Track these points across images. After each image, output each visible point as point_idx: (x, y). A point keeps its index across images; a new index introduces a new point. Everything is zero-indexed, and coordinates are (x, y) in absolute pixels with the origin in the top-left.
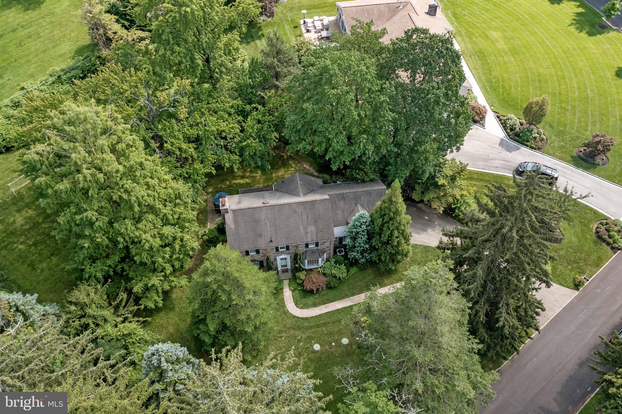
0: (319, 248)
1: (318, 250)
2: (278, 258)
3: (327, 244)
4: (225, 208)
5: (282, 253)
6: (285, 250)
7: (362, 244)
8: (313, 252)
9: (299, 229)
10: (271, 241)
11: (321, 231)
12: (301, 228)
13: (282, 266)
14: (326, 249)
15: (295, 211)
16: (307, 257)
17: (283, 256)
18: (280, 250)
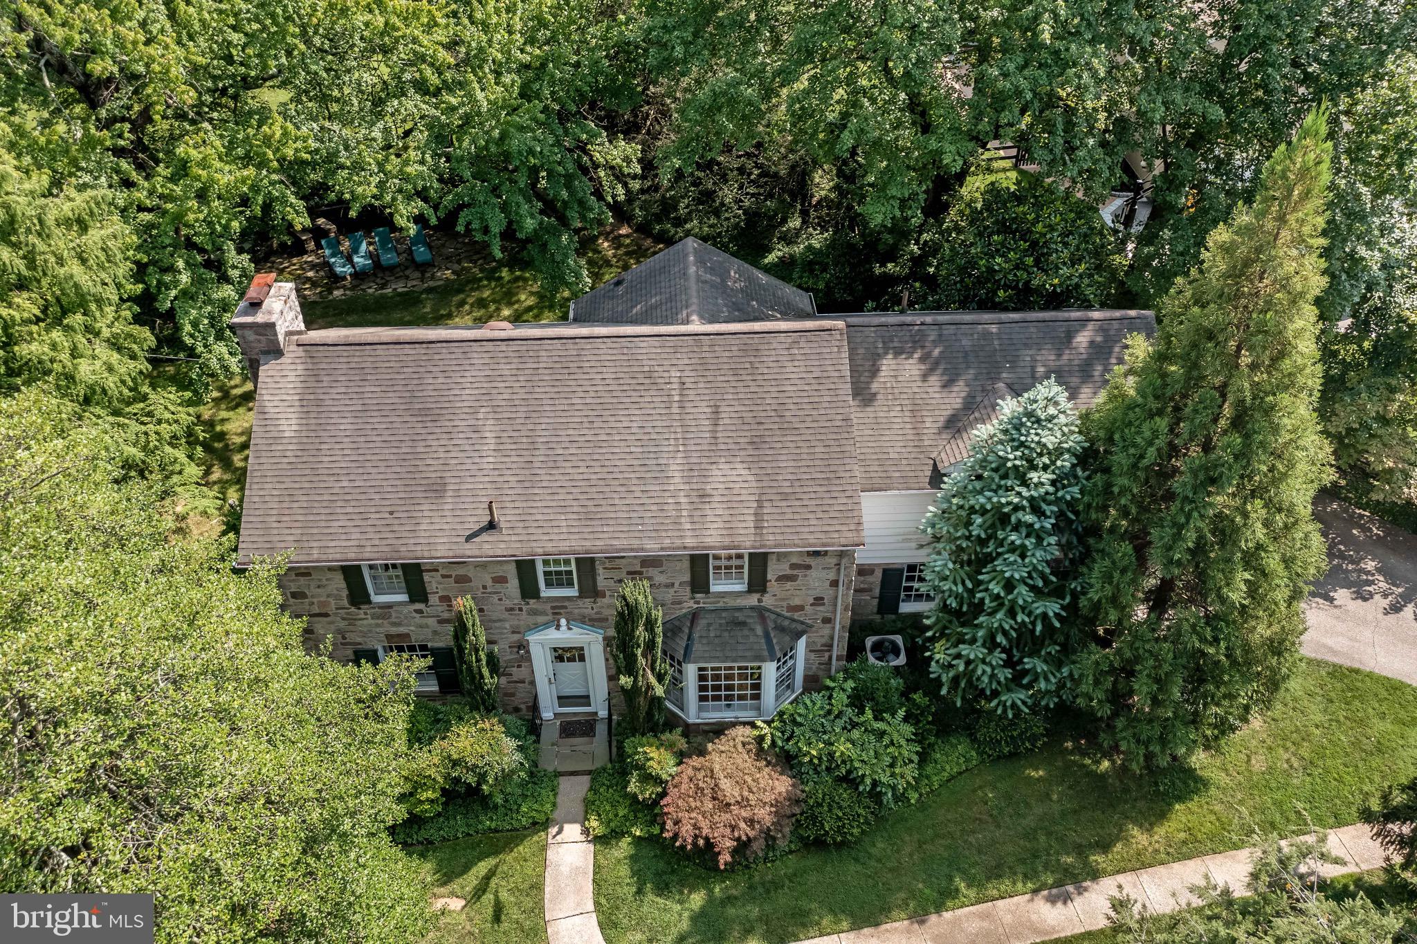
0: (768, 601)
1: (761, 612)
2: (542, 642)
3: (817, 580)
4: (260, 318)
5: (558, 610)
6: (573, 592)
7: (1023, 593)
8: (735, 621)
9: (662, 476)
10: (491, 526)
11: (785, 497)
12: (675, 468)
13: (563, 700)
14: (810, 614)
15: (649, 375)
16: (697, 647)
17: (565, 635)
18: (546, 592)
